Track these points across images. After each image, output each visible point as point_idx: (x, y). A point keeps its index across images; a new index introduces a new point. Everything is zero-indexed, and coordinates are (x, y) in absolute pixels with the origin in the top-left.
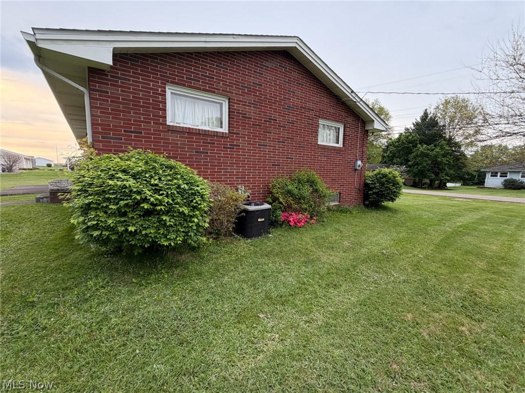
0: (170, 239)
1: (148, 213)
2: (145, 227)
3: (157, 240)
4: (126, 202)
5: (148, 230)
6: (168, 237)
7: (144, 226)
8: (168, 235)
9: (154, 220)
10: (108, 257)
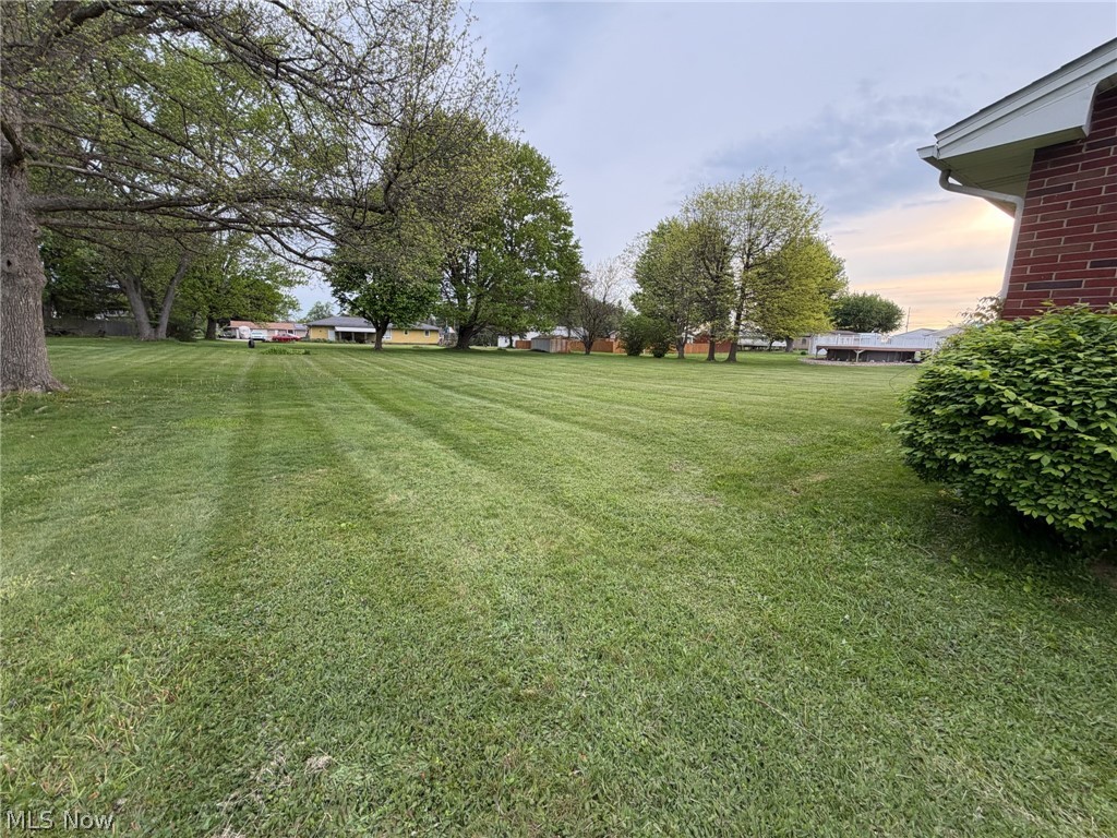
0: (1044, 507)
1: (1001, 438)
2: (987, 463)
3: (1010, 498)
4: (959, 406)
5: (993, 470)
6: (1041, 501)
7: (985, 460)
8: (1044, 497)
9: (1014, 454)
10: (957, 513)
